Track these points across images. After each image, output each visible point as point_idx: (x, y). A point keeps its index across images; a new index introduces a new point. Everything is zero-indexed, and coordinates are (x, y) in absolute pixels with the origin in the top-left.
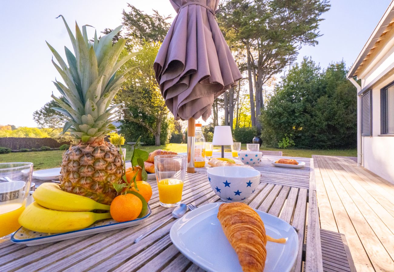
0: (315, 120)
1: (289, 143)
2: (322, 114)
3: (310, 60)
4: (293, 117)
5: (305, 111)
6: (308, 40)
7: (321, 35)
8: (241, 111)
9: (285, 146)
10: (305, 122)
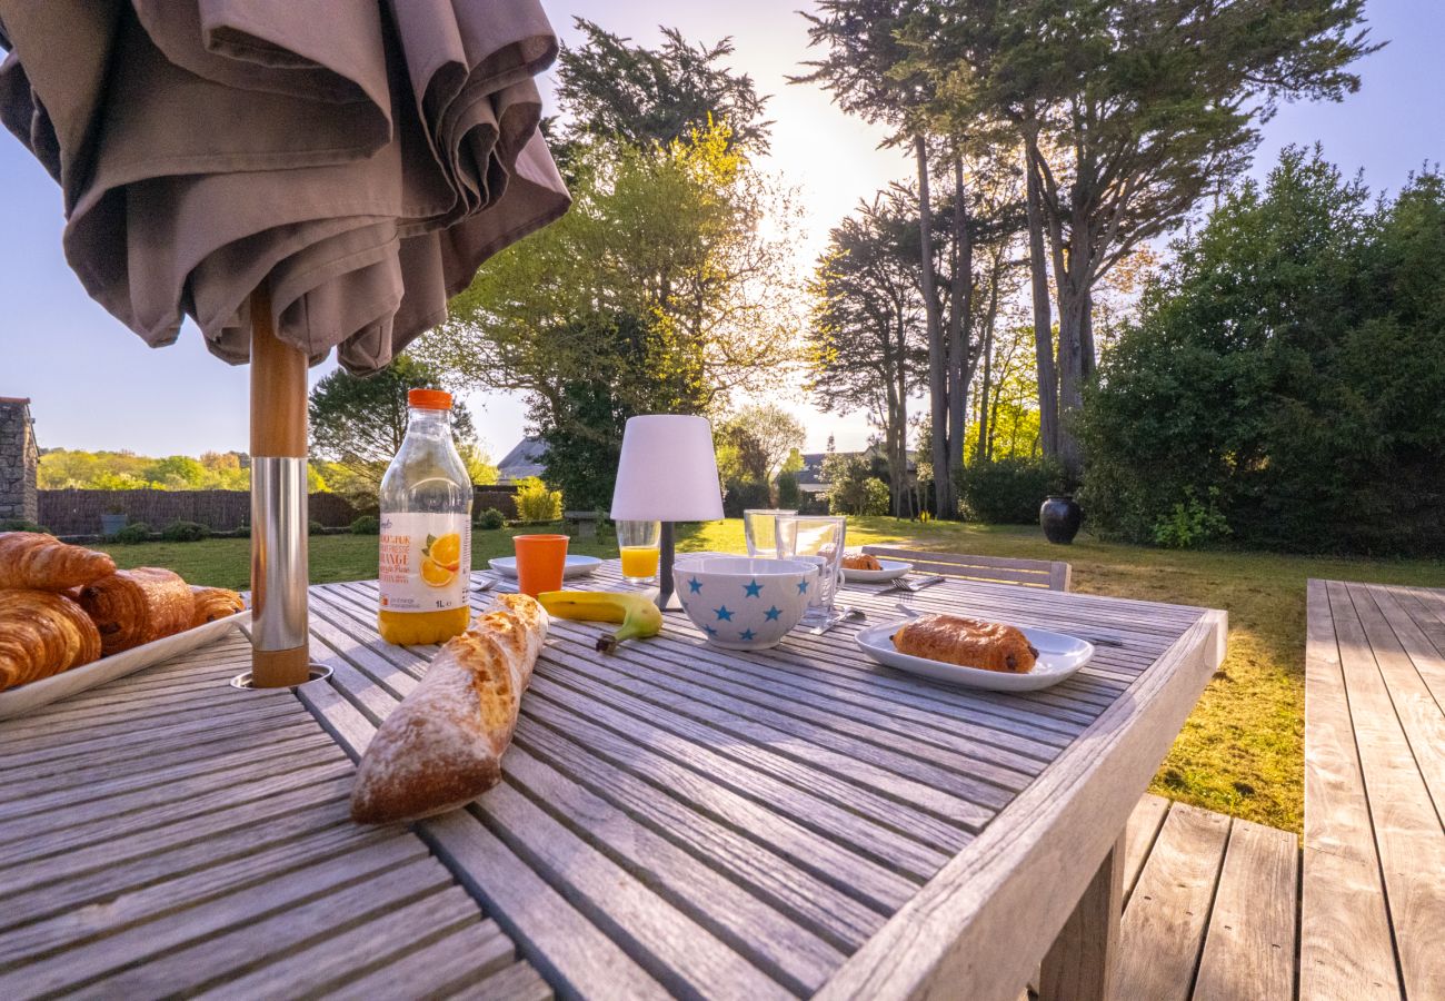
0: (1332, 424)
1: (1203, 523)
2: (1370, 399)
3: (1315, 162)
4: (1227, 415)
5: (1284, 386)
6: (1307, 75)
7: (1377, 48)
8: (1001, 394)
9: (1185, 536)
10: (1279, 433)
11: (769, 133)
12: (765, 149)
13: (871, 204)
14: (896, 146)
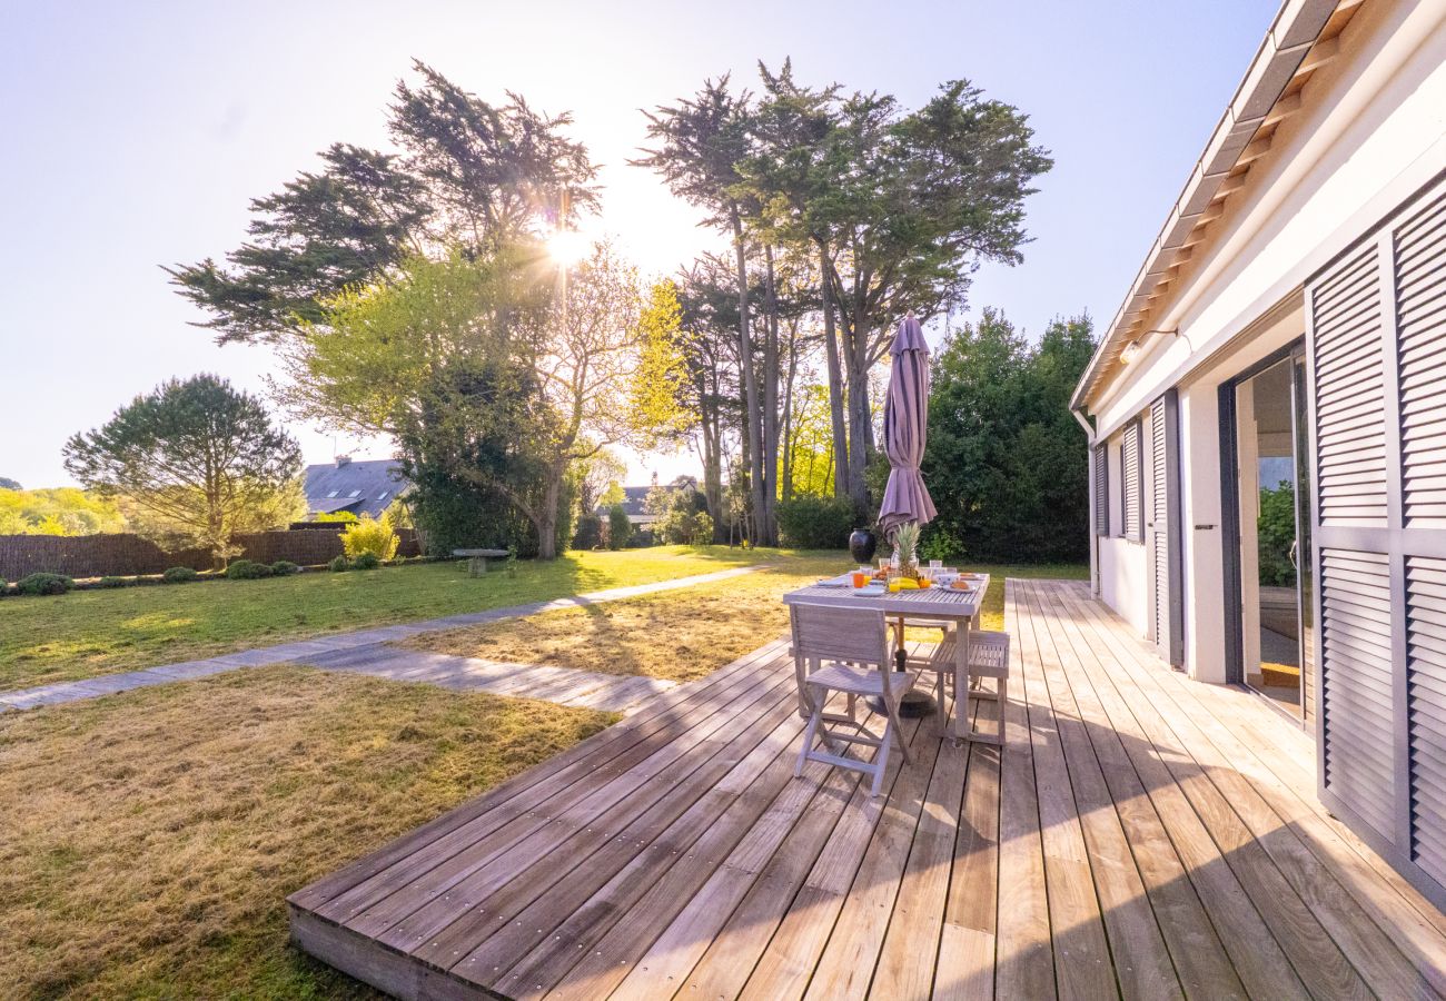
1: (949, 546)
2: (1033, 470)
5: (990, 459)
6: (994, 249)
7: (1032, 241)
8: (799, 440)
9: (940, 555)
10: (989, 489)
11: (600, 196)
12: (598, 211)
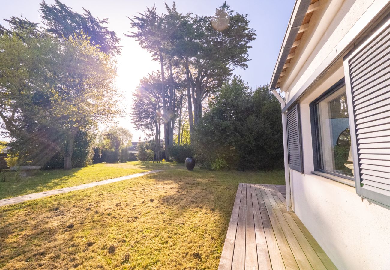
0: (245, 139)
2: (251, 134)
3: (239, 79)
4: (225, 136)
5: (236, 130)
7: (250, 60)
9: (218, 167)
11: (121, 49)
12: (120, 53)
13: (151, 75)
14: (157, 61)
